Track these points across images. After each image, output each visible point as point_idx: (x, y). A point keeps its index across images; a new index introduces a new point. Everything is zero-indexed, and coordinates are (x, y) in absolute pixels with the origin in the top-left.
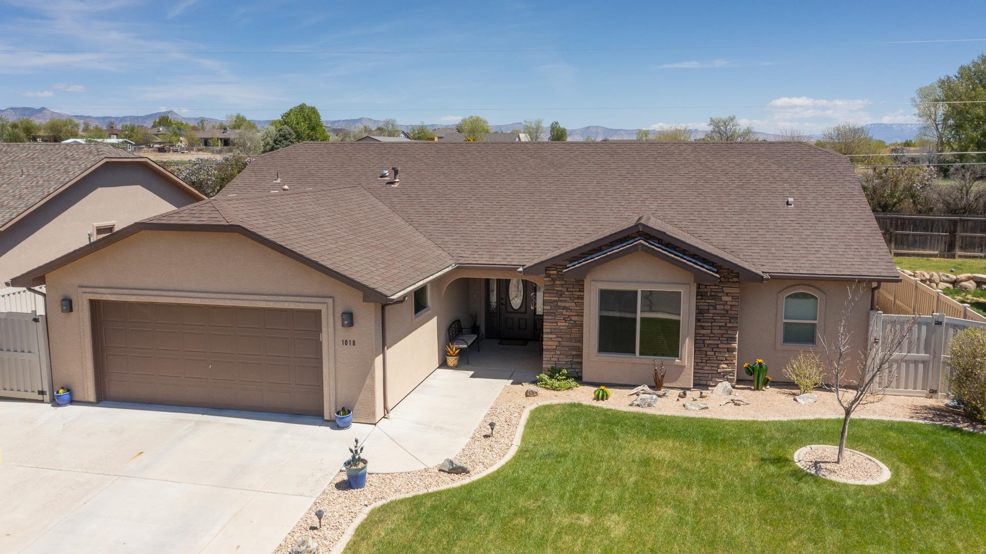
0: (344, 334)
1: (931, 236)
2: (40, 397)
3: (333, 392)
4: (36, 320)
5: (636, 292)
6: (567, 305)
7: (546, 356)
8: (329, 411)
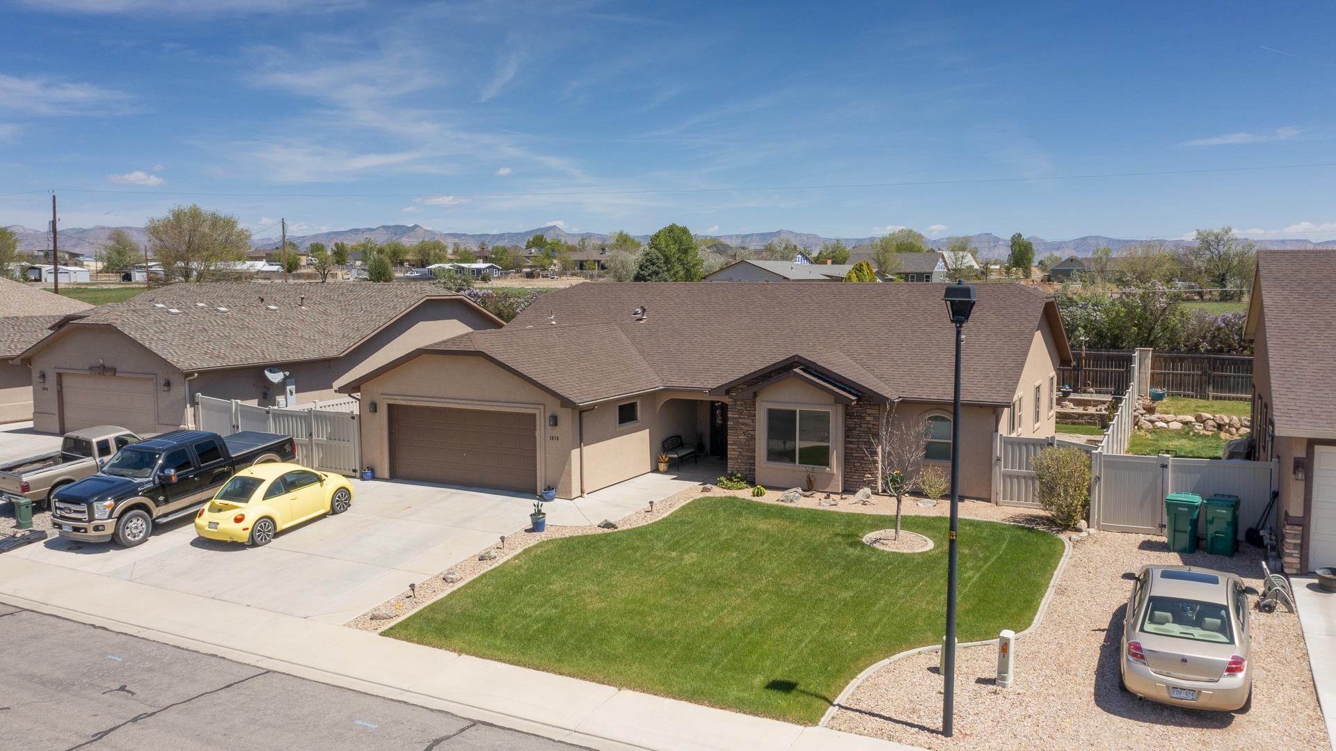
0: (551, 431)
2: (353, 474)
3: (543, 475)
4: (353, 418)
5: (795, 411)
6: (746, 421)
7: (730, 463)
8: (540, 487)
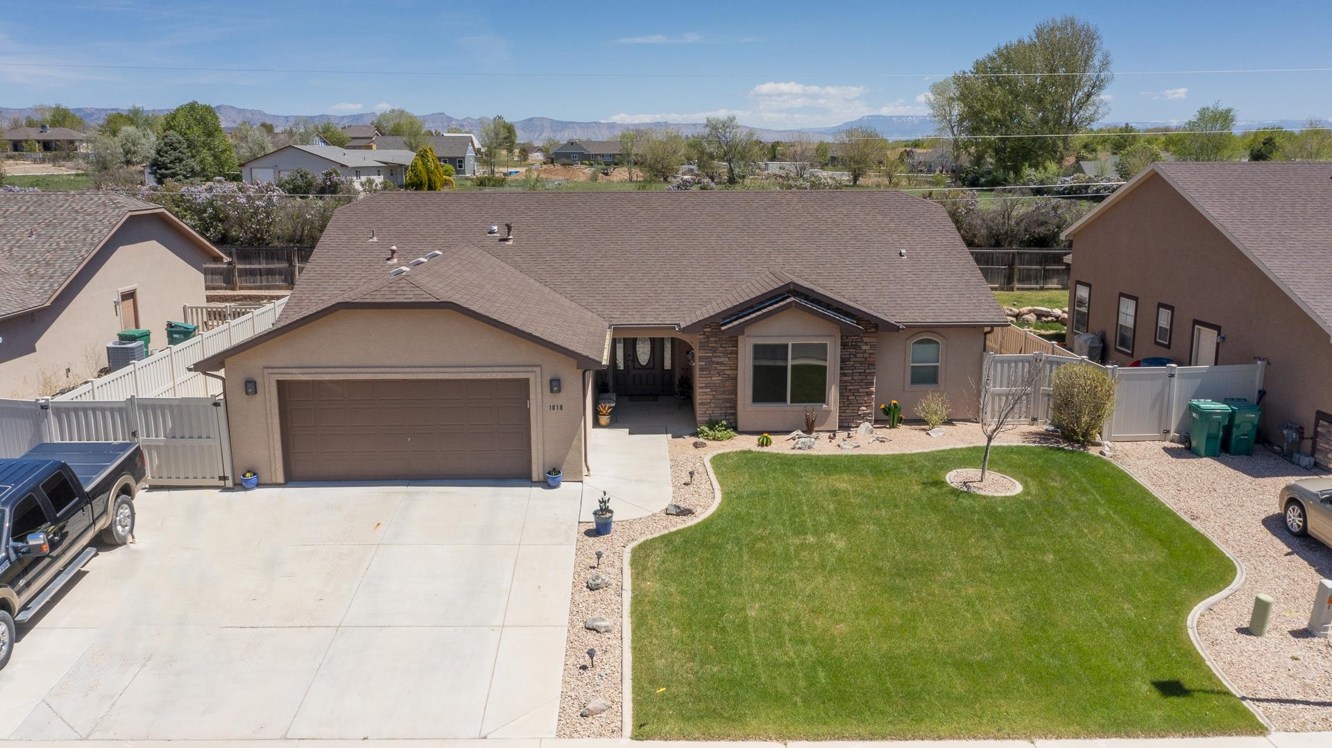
0: (550, 399)
1: (992, 269)
2: (222, 483)
3: (541, 455)
4: (216, 404)
5: (786, 346)
6: (721, 360)
7: (699, 409)
8: (536, 474)
